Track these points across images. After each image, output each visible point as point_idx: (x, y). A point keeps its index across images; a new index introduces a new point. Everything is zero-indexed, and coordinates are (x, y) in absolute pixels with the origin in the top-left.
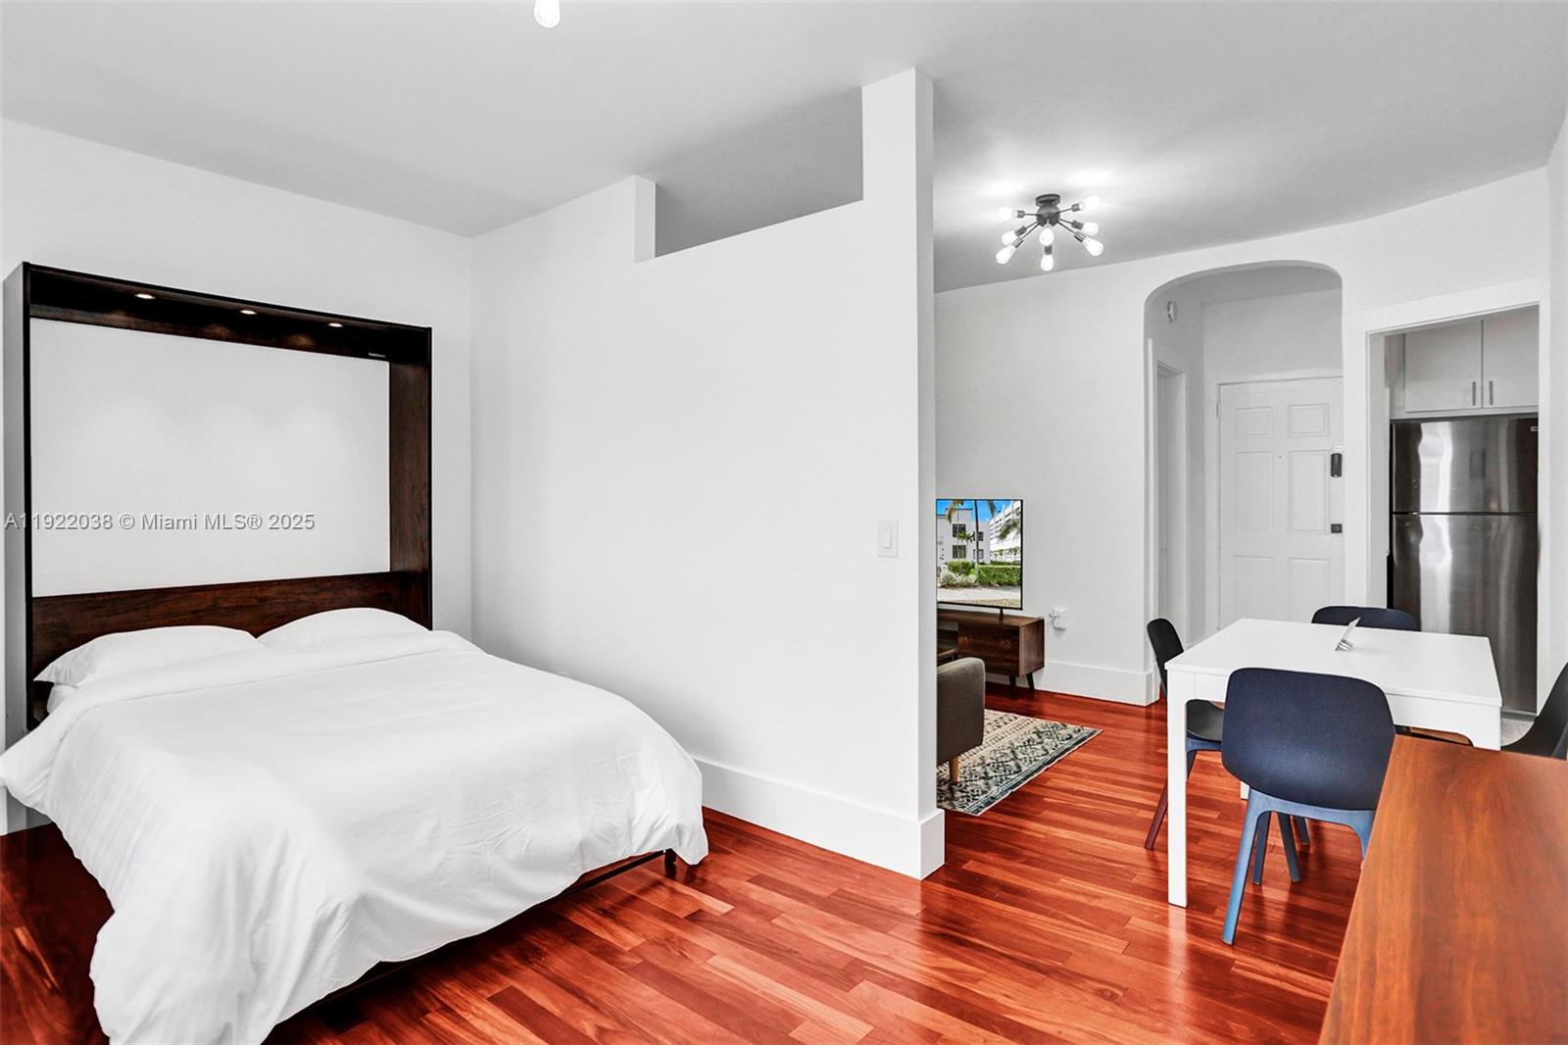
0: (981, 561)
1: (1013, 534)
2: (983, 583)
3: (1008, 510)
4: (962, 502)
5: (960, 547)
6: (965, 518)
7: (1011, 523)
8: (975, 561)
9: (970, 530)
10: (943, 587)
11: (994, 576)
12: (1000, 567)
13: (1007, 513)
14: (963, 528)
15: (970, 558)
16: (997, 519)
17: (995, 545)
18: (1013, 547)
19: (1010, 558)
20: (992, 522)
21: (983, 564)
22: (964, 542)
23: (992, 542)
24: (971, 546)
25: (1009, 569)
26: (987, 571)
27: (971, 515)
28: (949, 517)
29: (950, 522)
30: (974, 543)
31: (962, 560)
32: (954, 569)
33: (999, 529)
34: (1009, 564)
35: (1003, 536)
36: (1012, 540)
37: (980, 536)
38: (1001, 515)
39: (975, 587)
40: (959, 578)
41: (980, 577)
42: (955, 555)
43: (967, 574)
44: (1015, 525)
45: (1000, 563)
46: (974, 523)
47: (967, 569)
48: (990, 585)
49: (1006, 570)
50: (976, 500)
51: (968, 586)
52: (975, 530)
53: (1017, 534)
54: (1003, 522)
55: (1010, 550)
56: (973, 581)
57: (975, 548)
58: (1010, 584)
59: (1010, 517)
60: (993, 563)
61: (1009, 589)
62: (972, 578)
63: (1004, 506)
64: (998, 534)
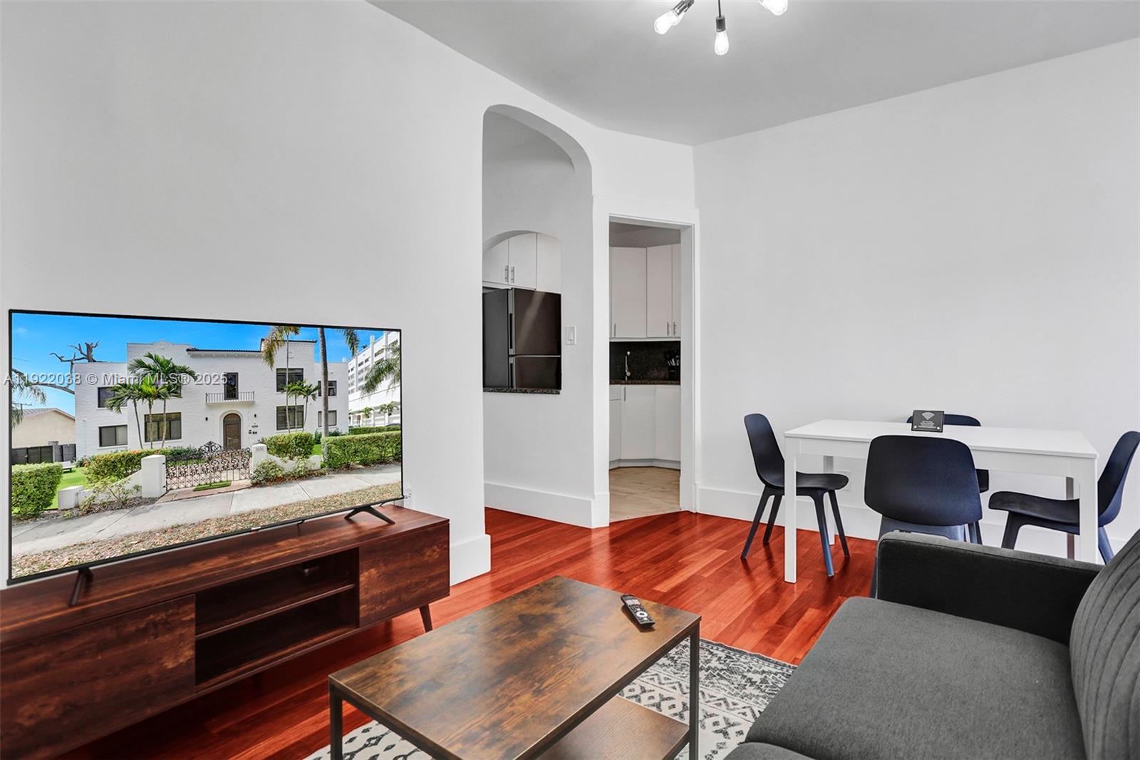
0: (332, 430)
1: (385, 383)
2: (337, 465)
3: (380, 344)
4: (296, 327)
5: (292, 409)
6: (303, 357)
7: (384, 365)
8: (322, 430)
9: (313, 377)
10: (255, 485)
11: (356, 452)
12: (366, 436)
13: (374, 351)
14: (297, 376)
15: (311, 427)
16: (361, 358)
17: (357, 401)
18: (387, 403)
19: (382, 421)
20: (353, 363)
21: (336, 434)
22: (301, 400)
23: (351, 397)
24: (313, 407)
25: (379, 438)
26: (342, 445)
27: (313, 352)
28: (269, 356)
29: (272, 363)
30: (320, 400)
31: (295, 432)
32: (280, 448)
33: (364, 375)
34: (379, 430)
35: (371, 386)
36: (386, 393)
37: (331, 388)
38: (368, 353)
39: (323, 474)
40: (289, 465)
41: (331, 456)
42: (281, 423)
43: (306, 454)
44: (390, 368)
45: (365, 431)
46: (320, 366)
47: (305, 446)
48: (348, 468)
49: (375, 440)
50: (322, 327)
51: (308, 475)
52: (321, 378)
53: (394, 382)
54: (370, 364)
55: (382, 408)
56: (318, 466)
57: (322, 409)
58: (382, 462)
59: (383, 355)
60: (354, 431)
61: (381, 469)
62: (316, 460)
63: (372, 338)
64: (363, 383)
